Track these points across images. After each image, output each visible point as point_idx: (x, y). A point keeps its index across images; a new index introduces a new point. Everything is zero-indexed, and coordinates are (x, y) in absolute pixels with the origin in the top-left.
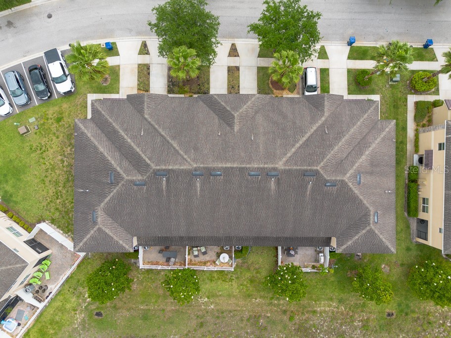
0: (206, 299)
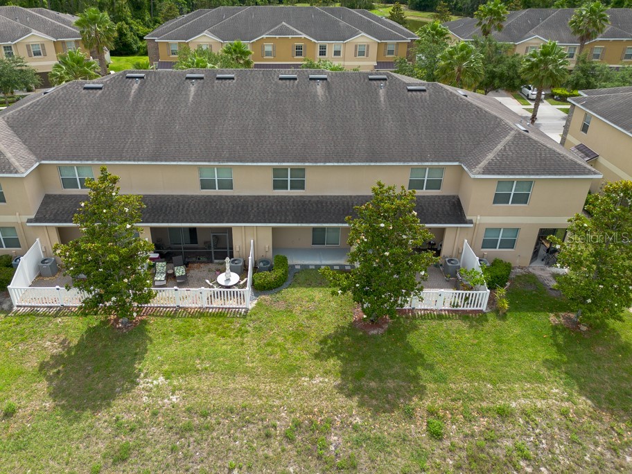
0: (161, 379)
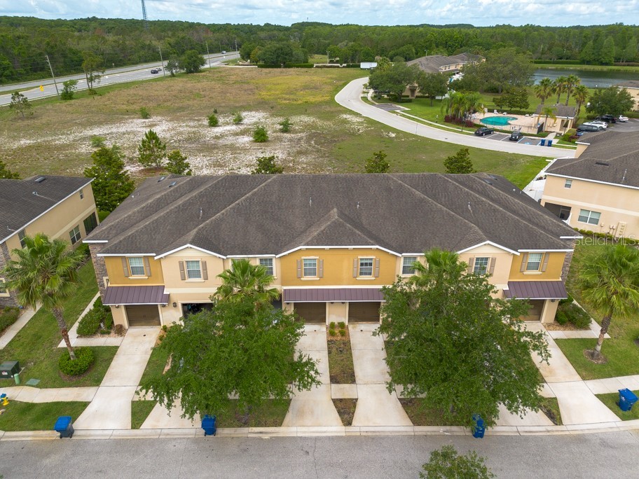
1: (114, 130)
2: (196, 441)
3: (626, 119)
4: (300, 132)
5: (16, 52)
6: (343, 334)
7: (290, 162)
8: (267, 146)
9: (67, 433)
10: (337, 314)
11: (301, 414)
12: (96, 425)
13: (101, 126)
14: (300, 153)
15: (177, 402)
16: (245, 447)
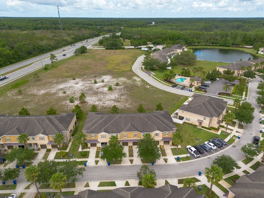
1: (66, 86)
2: (107, 166)
3: (218, 79)
4: (121, 86)
5: (23, 50)
6: (131, 148)
7: (119, 98)
8: (112, 92)
9: (86, 165)
10: (130, 144)
11: (124, 162)
12: (90, 164)
13: (62, 84)
14: (122, 95)
15: (105, 160)
16: (115, 167)
